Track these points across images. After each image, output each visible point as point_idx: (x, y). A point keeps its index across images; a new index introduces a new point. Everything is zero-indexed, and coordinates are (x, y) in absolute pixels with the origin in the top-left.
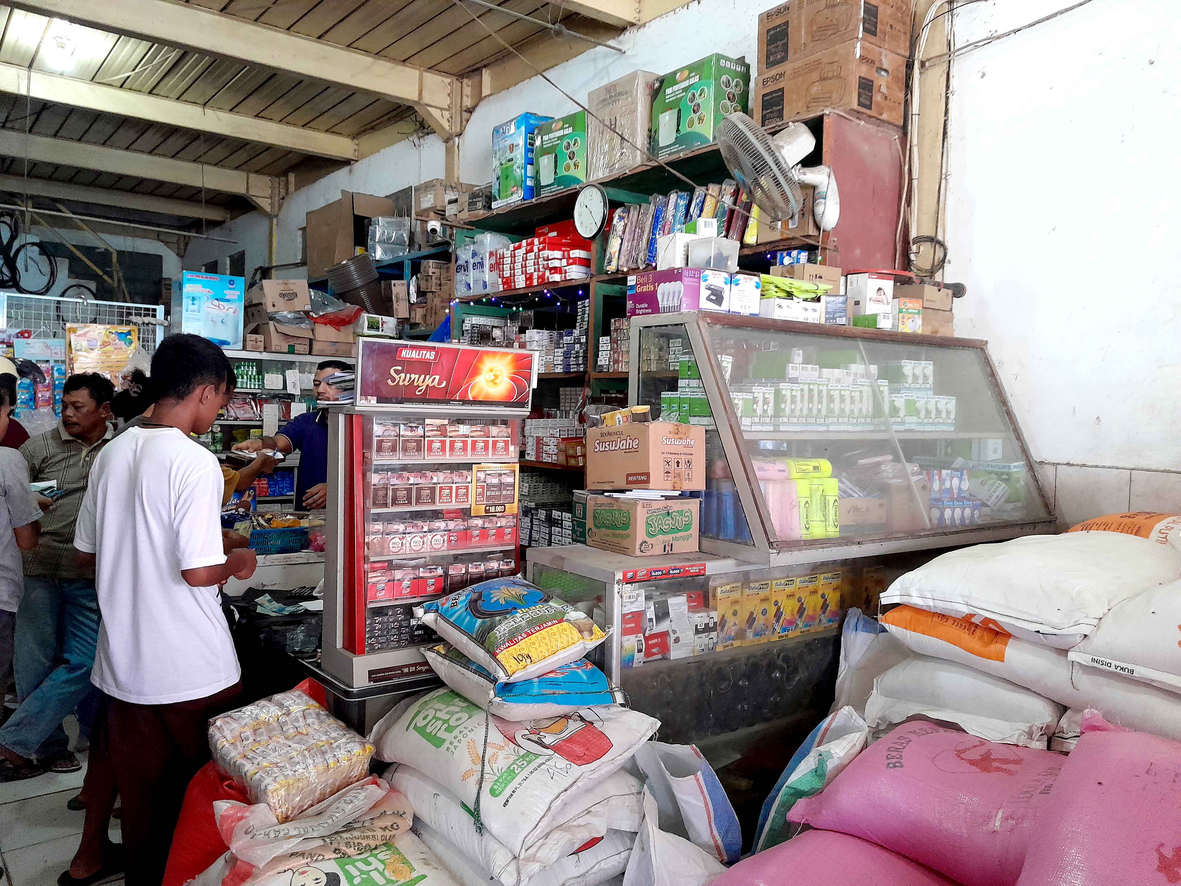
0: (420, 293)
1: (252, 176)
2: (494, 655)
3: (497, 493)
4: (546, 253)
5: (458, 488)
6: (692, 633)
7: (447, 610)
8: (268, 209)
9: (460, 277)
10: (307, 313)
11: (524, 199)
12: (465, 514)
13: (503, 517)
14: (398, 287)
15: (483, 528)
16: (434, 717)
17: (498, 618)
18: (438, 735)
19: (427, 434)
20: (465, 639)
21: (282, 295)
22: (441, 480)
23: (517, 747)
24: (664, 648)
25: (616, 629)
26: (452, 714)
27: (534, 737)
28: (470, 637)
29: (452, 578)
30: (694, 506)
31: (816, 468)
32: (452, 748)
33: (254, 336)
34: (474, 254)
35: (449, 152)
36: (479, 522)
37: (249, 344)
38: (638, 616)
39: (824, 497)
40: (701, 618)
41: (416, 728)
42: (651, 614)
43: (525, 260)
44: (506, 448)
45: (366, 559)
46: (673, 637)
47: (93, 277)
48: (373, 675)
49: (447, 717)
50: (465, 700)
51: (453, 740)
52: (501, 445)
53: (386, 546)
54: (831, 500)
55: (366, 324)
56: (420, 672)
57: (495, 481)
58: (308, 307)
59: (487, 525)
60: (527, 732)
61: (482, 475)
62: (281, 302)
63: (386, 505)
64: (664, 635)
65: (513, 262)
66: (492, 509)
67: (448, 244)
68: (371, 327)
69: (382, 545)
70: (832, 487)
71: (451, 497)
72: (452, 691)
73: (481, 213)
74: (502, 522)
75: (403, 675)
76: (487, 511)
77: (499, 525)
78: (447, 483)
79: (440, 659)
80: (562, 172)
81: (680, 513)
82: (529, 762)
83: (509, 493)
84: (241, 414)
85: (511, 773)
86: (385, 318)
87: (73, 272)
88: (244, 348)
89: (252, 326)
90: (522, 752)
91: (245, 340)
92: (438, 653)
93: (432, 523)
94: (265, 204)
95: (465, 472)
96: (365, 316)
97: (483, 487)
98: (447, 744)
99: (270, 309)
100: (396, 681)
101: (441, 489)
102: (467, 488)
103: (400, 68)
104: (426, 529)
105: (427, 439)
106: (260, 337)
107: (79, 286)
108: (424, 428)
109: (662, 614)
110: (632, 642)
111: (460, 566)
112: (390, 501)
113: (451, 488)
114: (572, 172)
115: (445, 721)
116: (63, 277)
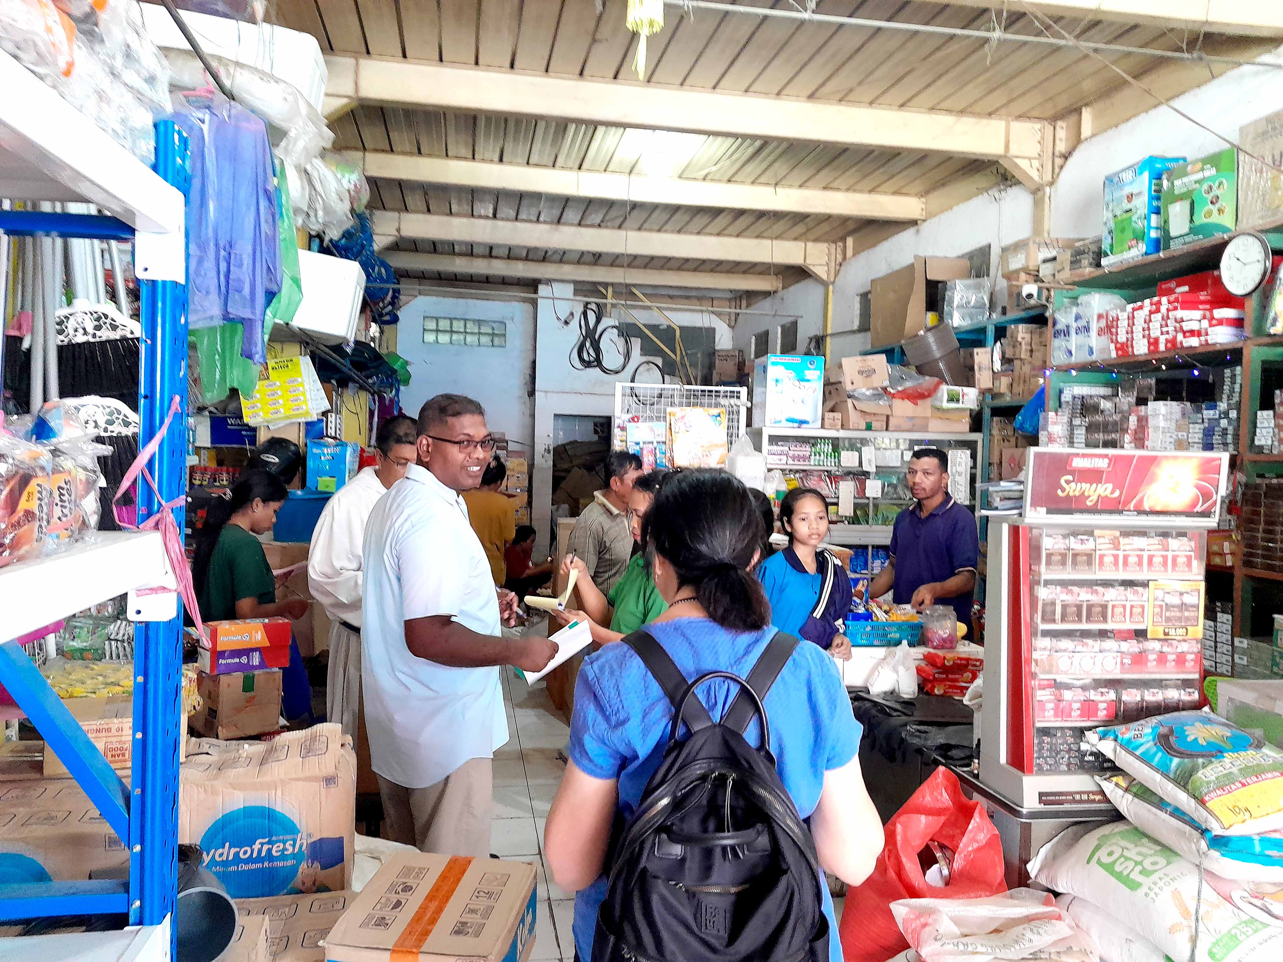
0: (1006, 360)
1: (810, 245)
2: (1202, 802)
3: (1178, 614)
4: (1180, 313)
5: (1132, 607)
7: (1129, 741)
8: (824, 277)
9: (1057, 343)
10: (885, 389)
11: (1146, 254)
12: (1141, 634)
13: (1185, 641)
14: (981, 356)
15: (1161, 652)
16: (1122, 855)
17: (1200, 760)
18: (1131, 876)
19: (1098, 547)
20: (1158, 777)
21: (861, 372)
22: (1113, 598)
23: (1236, 910)
26: (1145, 856)
27: (1258, 903)
28: (1166, 775)
29: (1125, 703)
32: (1152, 894)
33: (832, 415)
34: (1078, 318)
35: (1038, 204)
36: (1157, 646)
37: (827, 422)
41: (1099, 862)
43: (1148, 321)
44: (1189, 564)
45: (1033, 676)
47: (658, 352)
48: (1043, 797)
49: (1139, 858)
50: (1156, 842)
51: (1153, 886)
52: (1182, 560)
53: (1055, 664)
55: (945, 397)
56: (1093, 801)
57: (1176, 600)
58: (886, 383)
59: (1165, 649)
60: (1246, 895)
61: (1160, 594)
62: (858, 379)
63: (1054, 621)
65: (1131, 325)
66: (1172, 632)
67: (1045, 307)
68: (951, 399)
69: (1051, 662)
71: (1124, 616)
72: (1136, 829)
73: (1088, 271)
74: (1183, 647)
75: (1074, 801)
76: (1166, 634)
77: (1179, 650)
78: (1121, 600)
79: (1121, 792)
80: (1200, 219)
82: (1256, 931)
83: (1192, 614)
85: (1233, 938)
86: (966, 390)
87: (645, 351)
88: (823, 426)
89: (830, 404)
90: (1245, 917)
91: (823, 419)
92: (1117, 785)
93: (1103, 643)
94: (821, 272)
95: (1140, 589)
96: (945, 389)
97: (1161, 607)
98: (1144, 889)
99: (849, 387)
100: (1067, 807)
101: (1113, 606)
102: (1143, 607)
103: (985, 121)
104: (1097, 649)
105: (1098, 552)
106: (838, 415)
107: (648, 363)
108: (1095, 541)
111: (1134, 691)
112: (1058, 616)
113: (1124, 607)
114: (1215, 219)
115: (1137, 863)
116: (636, 356)
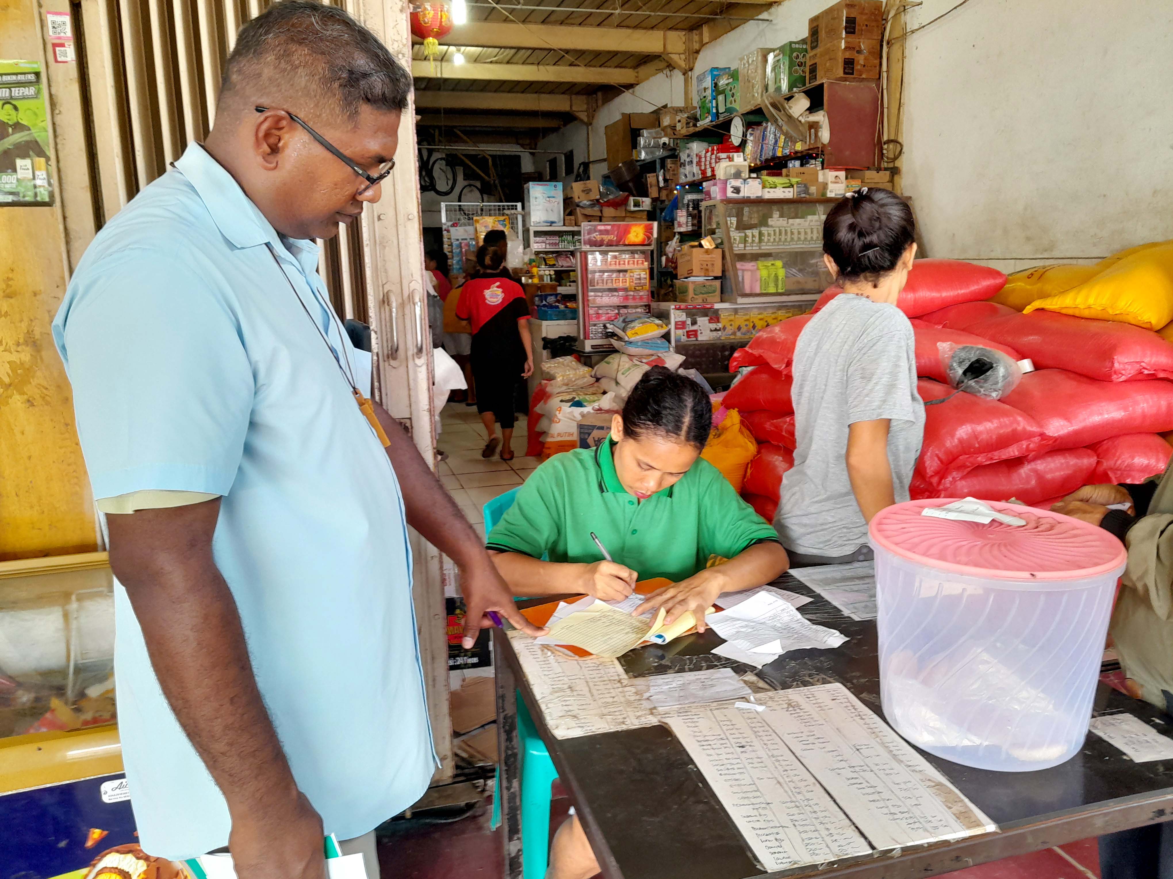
0: (665, 180)
1: (574, 97)
3: (640, 281)
5: (622, 279)
6: (709, 331)
8: (585, 119)
9: (682, 170)
10: (598, 200)
11: (711, 121)
12: (625, 290)
13: (642, 291)
14: (651, 178)
21: (583, 191)
24: (696, 336)
25: (672, 326)
28: (622, 330)
30: (718, 283)
31: (773, 264)
32: (613, 363)
33: (569, 217)
34: (689, 156)
35: (686, 81)
36: (632, 293)
37: (566, 222)
38: (684, 323)
39: (776, 276)
40: (713, 326)
42: (689, 321)
43: (711, 159)
44: (643, 264)
46: (699, 332)
47: (477, 177)
52: (640, 262)
53: (596, 301)
54: (780, 278)
55: (632, 204)
56: (609, 346)
57: (638, 277)
58: (598, 197)
59: (635, 294)
61: (632, 274)
62: (583, 195)
64: (696, 331)
65: (706, 161)
66: (637, 288)
67: (675, 150)
69: (594, 300)
70: (781, 273)
71: (620, 283)
73: (692, 130)
74: (641, 294)
75: (603, 347)
76: (635, 289)
78: (618, 277)
80: (728, 105)
81: (711, 286)
84: (565, 264)
86: (644, 199)
87: (466, 177)
88: (564, 225)
89: (568, 211)
91: (564, 220)
92: (615, 340)
93: (612, 293)
94: (583, 116)
95: (625, 273)
96: (631, 199)
97: (633, 279)
99: (577, 200)
100: (601, 349)
101: (616, 279)
102: (626, 279)
103: (651, 32)
104: (610, 295)
105: (609, 260)
106: (573, 218)
107: (470, 185)
108: (608, 256)
109: (694, 323)
110: (680, 332)
111: (625, 310)
112: (596, 284)
113: (620, 279)
114: (734, 105)
116: (461, 182)
